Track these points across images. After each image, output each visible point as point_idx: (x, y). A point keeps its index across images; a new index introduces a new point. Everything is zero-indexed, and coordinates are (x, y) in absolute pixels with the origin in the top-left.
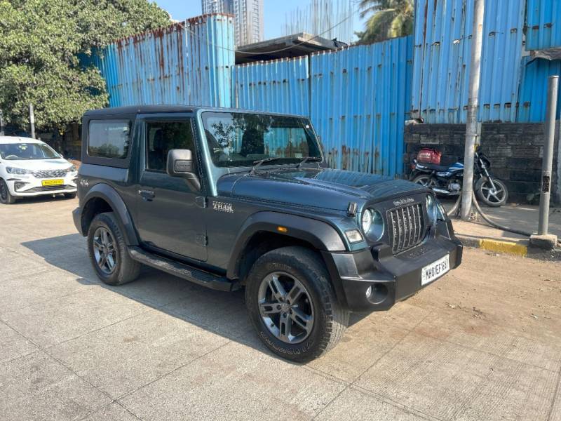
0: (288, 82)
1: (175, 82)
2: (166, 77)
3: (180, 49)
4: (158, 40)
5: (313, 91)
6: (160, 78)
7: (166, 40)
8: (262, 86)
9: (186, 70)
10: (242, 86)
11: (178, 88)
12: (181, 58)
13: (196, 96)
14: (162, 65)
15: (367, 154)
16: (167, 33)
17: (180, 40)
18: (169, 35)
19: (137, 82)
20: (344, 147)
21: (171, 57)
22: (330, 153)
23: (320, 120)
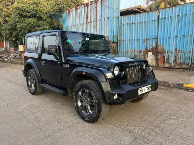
0: (147, 22)
1: (93, 24)
2: (89, 22)
3: (96, 11)
4: (86, 8)
5: (160, 25)
6: (86, 23)
7: (89, 7)
8: (134, 24)
9: (98, 19)
10: (123, 25)
11: (94, 27)
12: (96, 15)
13: (102, 30)
14: (87, 18)
15: (189, 52)
16: (90, 5)
17: (96, 7)
18: (91, 5)
19: (76, 25)
20: (176, 50)
21: (91, 14)
22: (168, 52)
23: (163, 38)
